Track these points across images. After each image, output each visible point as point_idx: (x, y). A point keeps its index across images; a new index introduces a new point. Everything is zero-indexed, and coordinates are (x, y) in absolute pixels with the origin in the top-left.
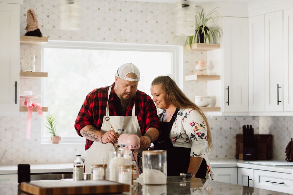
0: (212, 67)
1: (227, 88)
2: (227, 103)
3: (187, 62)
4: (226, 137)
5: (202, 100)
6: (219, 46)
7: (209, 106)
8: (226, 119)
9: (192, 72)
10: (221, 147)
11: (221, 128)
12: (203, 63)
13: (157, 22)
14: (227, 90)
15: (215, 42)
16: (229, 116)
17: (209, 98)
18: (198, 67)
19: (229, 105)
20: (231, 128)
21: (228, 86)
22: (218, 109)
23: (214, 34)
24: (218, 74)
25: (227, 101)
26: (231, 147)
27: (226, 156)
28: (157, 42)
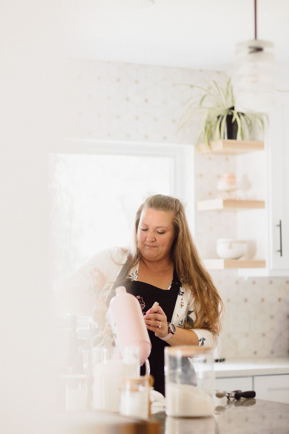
0: (247, 185)
1: (279, 224)
2: (279, 253)
3: (201, 176)
4: (272, 317)
5: (230, 247)
6: (261, 146)
7: (242, 259)
8: (271, 282)
9: (210, 194)
10: (264, 335)
11: (263, 300)
12: (232, 177)
13: (146, 101)
14: (279, 228)
15: (253, 139)
16: (277, 278)
17: (243, 242)
18: (222, 185)
19: (281, 255)
20: (280, 300)
21: (280, 221)
22: (261, 264)
23: (251, 124)
24: (259, 198)
25: (279, 249)
26: (281, 334)
27: (272, 352)
28: (146, 137)
